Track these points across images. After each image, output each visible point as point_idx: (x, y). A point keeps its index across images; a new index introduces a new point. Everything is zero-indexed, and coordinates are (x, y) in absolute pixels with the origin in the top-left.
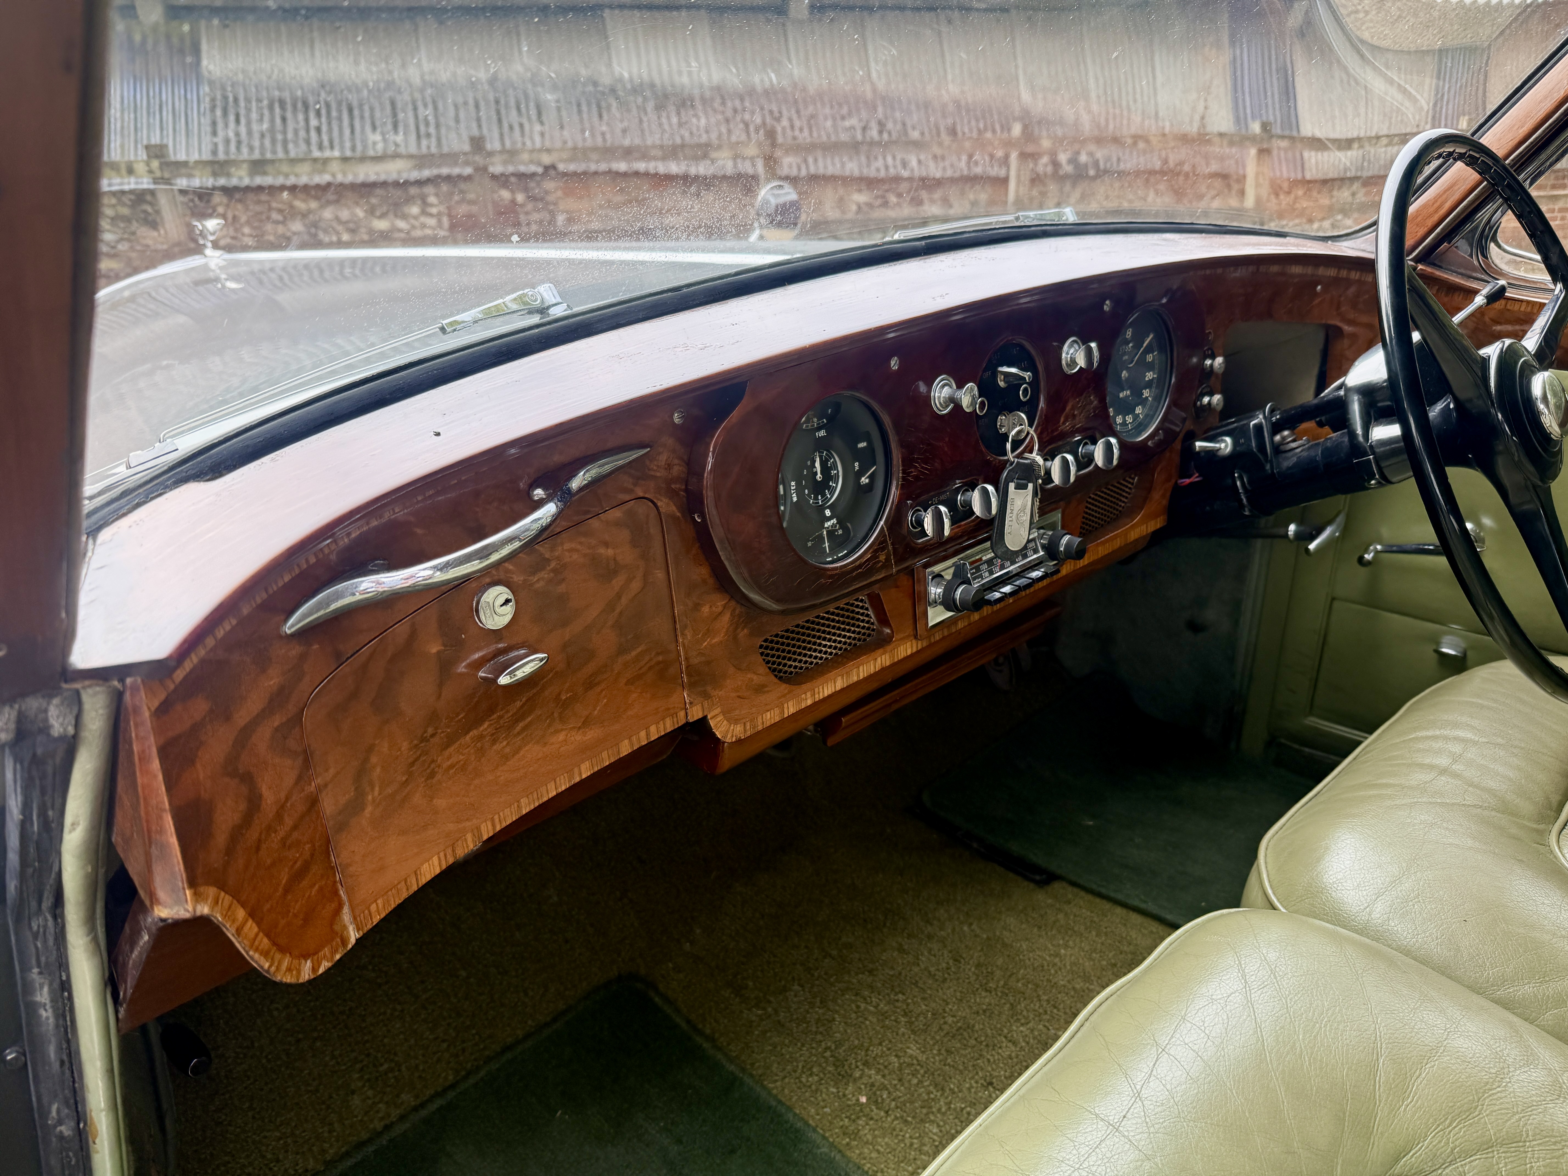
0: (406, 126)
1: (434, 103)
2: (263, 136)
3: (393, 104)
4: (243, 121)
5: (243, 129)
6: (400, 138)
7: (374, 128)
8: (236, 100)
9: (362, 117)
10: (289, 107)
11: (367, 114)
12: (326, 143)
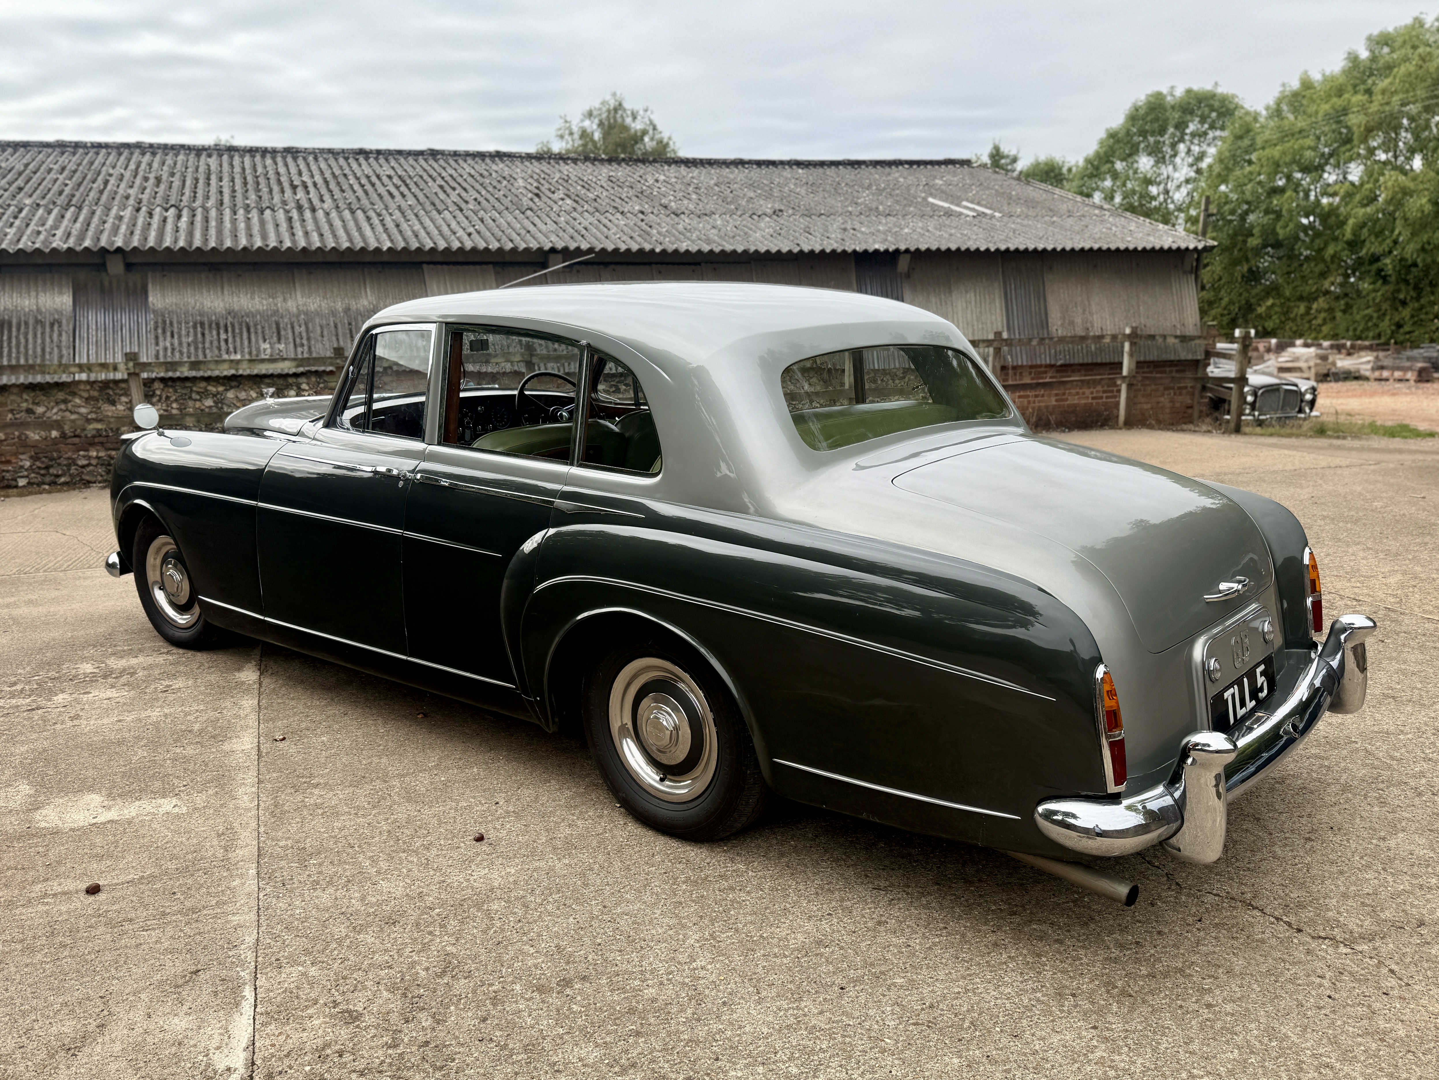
0: (287, 339)
1: (306, 324)
2: (189, 345)
3: (278, 324)
4: (176, 336)
5: (176, 341)
6: (282, 347)
7: (265, 341)
8: (171, 323)
9: (256, 333)
10: (207, 326)
11: (260, 331)
12: (231, 349)
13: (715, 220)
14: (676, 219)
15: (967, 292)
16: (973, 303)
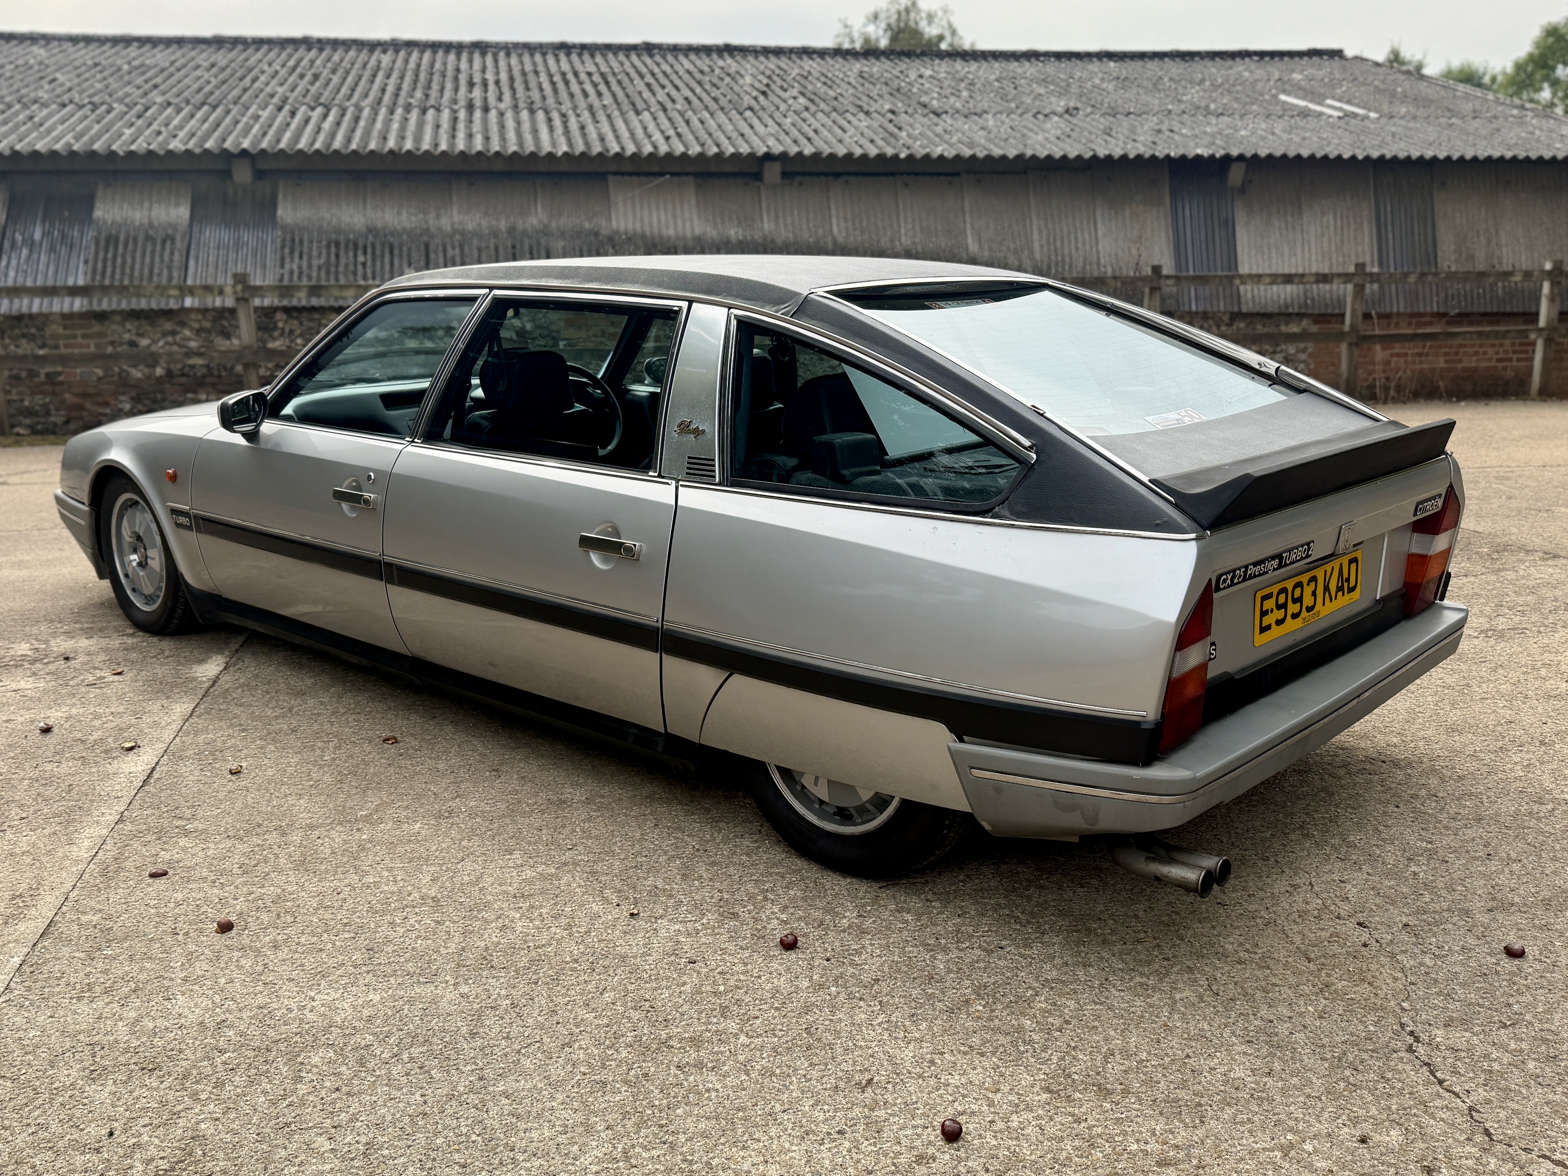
2: (319, 268)
3: (427, 246)
4: (305, 257)
5: (305, 264)
8: (301, 242)
9: (401, 256)
11: (405, 254)
12: (369, 275)
13: (987, 120)
14: (935, 119)
15: (1323, 214)
16: (1332, 228)
